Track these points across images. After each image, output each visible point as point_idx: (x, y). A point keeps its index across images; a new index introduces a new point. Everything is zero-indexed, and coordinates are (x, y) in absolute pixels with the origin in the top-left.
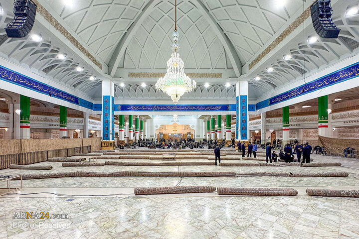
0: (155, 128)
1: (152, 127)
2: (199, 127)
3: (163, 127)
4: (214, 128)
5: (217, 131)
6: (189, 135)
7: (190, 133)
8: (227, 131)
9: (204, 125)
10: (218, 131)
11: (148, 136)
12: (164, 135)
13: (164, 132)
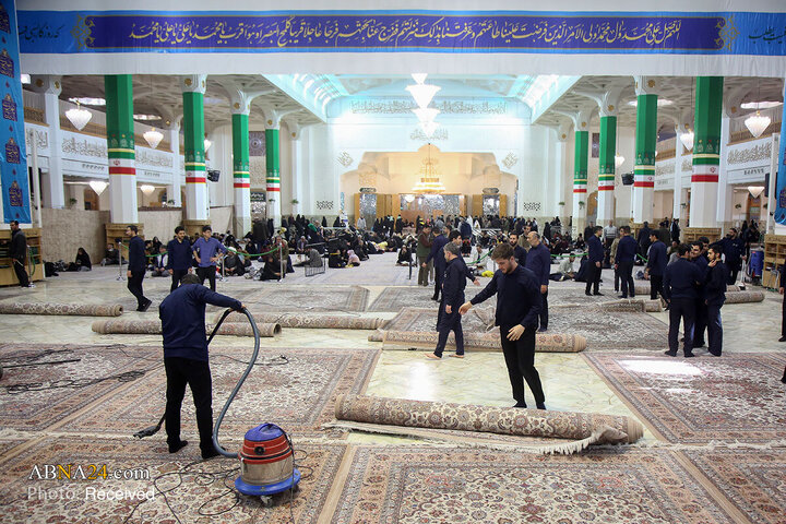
0: (340, 170)
1: (323, 163)
2: (535, 162)
3: (376, 161)
4: (609, 166)
5: (628, 180)
6: (491, 202)
7: (495, 194)
8: (697, 178)
9: (560, 154)
10: (638, 178)
11: (307, 204)
12: (383, 200)
13: (381, 186)
